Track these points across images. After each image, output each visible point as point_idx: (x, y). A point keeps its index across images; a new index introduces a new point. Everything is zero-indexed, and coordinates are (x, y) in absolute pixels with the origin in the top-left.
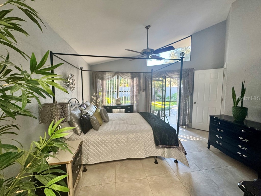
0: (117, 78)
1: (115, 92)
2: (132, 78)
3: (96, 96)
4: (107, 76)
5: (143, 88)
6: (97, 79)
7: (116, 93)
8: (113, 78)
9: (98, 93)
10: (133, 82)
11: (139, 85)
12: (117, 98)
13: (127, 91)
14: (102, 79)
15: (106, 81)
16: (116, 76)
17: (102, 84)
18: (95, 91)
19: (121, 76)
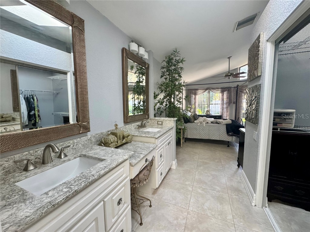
0: (208, 93)
1: (205, 105)
2: (222, 92)
3: (190, 108)
4: (200, 92)
5: (233, 101)
6: (191, 95)
7: (207, 105)
8: (204, 93)
9: (192, 105)
10: (223, 95)
11: (229, 98)
12: (207, 109)
13: (217, 104)
14: (195, 94)
15: (198, 96)
16: (208, 91)
17: (195, 99)
18: (189, 104)
19: (211, 91)
